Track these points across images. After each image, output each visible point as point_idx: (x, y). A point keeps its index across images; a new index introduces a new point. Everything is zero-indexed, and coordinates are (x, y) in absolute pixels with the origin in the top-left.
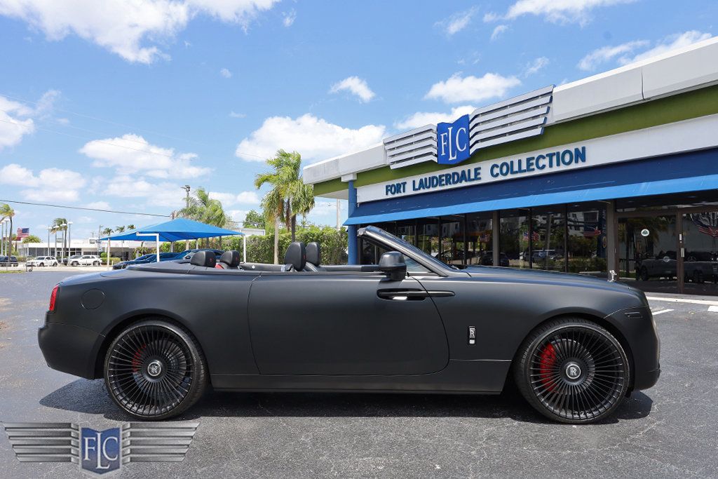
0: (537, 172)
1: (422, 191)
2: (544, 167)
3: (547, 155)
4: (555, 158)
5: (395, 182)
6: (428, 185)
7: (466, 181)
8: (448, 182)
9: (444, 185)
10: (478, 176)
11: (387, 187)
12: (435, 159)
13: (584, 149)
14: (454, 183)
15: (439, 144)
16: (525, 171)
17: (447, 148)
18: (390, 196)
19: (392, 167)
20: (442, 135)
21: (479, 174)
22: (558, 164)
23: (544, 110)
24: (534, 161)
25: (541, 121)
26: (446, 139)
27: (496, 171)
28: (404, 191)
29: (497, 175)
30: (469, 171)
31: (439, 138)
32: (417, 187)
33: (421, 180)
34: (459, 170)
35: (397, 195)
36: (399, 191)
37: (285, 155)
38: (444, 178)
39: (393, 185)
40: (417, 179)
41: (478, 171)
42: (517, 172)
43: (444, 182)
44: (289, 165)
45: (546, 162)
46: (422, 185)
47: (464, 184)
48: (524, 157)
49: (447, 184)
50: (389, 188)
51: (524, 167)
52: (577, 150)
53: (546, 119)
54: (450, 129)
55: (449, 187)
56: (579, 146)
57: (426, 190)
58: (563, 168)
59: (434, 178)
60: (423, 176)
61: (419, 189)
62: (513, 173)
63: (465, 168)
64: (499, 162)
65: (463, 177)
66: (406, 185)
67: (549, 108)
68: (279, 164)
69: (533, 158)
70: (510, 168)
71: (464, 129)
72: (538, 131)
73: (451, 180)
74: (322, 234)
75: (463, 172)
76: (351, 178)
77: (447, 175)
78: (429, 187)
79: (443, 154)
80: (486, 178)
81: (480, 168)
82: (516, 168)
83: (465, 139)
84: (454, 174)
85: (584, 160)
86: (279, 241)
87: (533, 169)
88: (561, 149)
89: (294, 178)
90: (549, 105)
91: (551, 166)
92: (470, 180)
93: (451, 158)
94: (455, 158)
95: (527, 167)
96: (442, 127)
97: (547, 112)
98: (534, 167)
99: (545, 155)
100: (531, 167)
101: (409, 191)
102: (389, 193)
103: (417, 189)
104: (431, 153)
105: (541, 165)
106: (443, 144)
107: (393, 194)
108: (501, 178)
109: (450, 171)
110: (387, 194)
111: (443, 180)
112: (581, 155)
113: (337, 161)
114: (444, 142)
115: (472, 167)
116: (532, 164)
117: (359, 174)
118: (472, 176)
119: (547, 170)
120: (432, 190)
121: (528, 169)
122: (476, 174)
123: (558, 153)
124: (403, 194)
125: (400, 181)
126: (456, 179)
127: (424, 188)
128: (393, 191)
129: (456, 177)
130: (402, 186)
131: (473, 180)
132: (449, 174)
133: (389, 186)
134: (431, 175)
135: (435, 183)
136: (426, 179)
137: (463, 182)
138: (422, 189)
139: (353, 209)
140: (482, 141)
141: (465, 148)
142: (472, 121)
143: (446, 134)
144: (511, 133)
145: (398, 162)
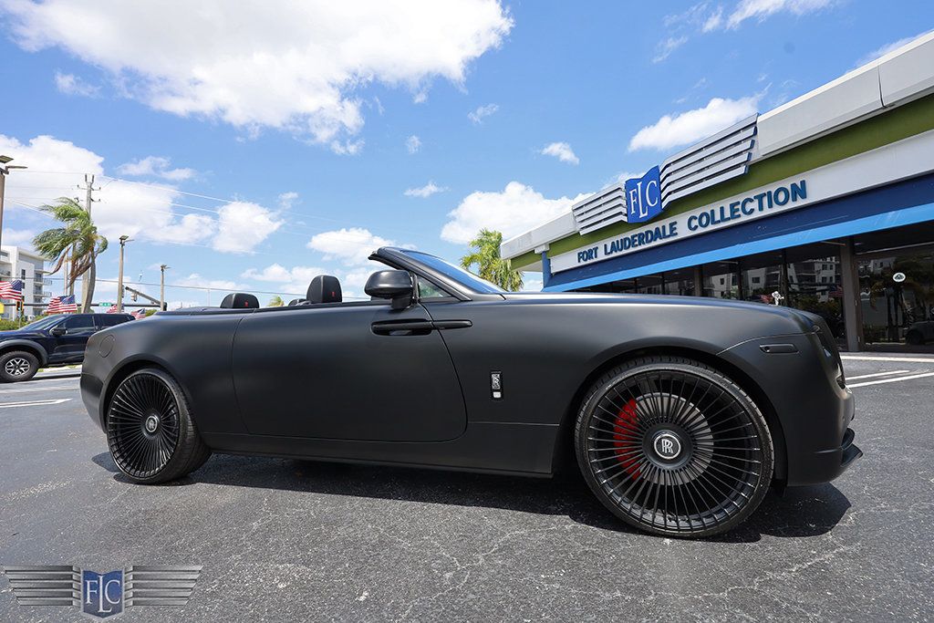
0: (744, 218)
1: (614, 254)
2: (752, 211)
3: (756, 197)
4: (765, 200)
5: (586, 249)
6: (620, 247)
7: (661, 239)
8: (641, 241)
9: (637, 245)
10: (674, 232)
11: (579, 254)
12: (625, 219)
13: (803, 183)
14: (648, 242)
15: (628, 202)
16: (729, 219)
17: (636, 206)
18: (583, 263)
20: (631, 192)
21: (675, 228)
22: (770, 206)
24: (740, 207)
25: (744, 157)
26: (635, 195)
27: (695, 223)
28: (596, 257)
29: (696, 227)
30: (664, 227)
31: (628, 196)
32: (609, 251)
33: (613, 243)
34: (652, 227)
35: (589, 262)
36: (591, 258)
37: (488, 234)
38: (637, 238)
39: (585, 252)
40: (609, 242)
41: (674, 226)
42: (719, 222)
43: (637, 243)
44: (491, 243)
45: (755, 205)
46: (614, 248)
47: (659, 242)
48: (726, 204)
49: (640, 244)
50: (581, 255)
51: (727, 214)
52: (794, 186)
53: (750, 155)
54: (639, 184)
55: (642, 247)
56: (797, 180)
57: (619, 253)
58: (777, 209)
59: (626, 239)
60: (615, 239)
61: (611, 252)
62: (715, 223)
63: (659, 224)
64: (697, 213)
65: (657, 234)
66: (597, 251)
67: (753, 142)
68: (481, 243)
69: (738, 203)
70: (711, 218)
71: (655, 182)
72: (741, 171)
73: (645, 240)
75: (657, 229)
76: (543, 249)
77: (640, 234)
78: (621, 250)
79: (633, 212)
80: (683, 232)
81: (675, 223)
82: (718, 217)
83: (656, 192)
84: (647, 232)
85: (804, 196)
87: (739, 216)
88: (773, 188)
89: (496, 255)
90: (753, 138)
91: (761, 208)
92: (666, 237)
93: (642, 215)
94: (646, 214)
95: (732, 214)
96: (631, 184)
97: (752, 147)
98: (740, 212)
99: (753, 197)
100: (737, 214)
101: (601, 256)
102: (582, 260)
103: (609, 253)
104: (621, 213)
105: (748, 210)
106: (632, 202)
107: (586, 260)
108: (700, 230)
109: (643, 230)
110: (579, 262)
111: (636, 240)
112: (800, 191)
113: (529, 233)
114: (634, 199)
115: (666, 222)
116: (738, 210)
117: (553, 245)
118: (668, 233)
119: (757, 215)
120: (624, 252)
121: (733, 217)
122: (671, 231)
123: (769, 193)
124: (595, 260)
125: (592, 247)
126: (650, 238)
127: (616, 251)
128: (585, 257)
129: (649, 235)
130: (594, 251)
131: (669, 236)
132: (642, 234)
133: (581, 253)
134: (623, 236)
135: (627, 245)
136: (618, 241)
137: (658, 239)
138: (614, 252)
139: (547, 280)
140: (675, 191)
141: (656, 202)
142: (662, 171)
143: (635, 190)
144: (708, 178)
145: (587, 227)
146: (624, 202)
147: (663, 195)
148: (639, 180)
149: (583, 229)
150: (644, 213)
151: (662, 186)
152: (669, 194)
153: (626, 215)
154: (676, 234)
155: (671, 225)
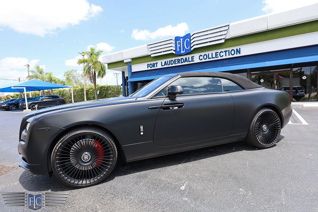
0: (220, 58)
1: (166, 66)
2: (223, 56)
3: (224, 51)
4: (227, 53)
5: (152, 63)
6: (169, 64)
8: (178, 62)
9: (176, 64)
10: (193, 60)
11: (148, 65)
12: (174, 52)
13: (240, 49)
14: (181, 63)
15: (176, 46)
16: (214, 58)
17: (180, 48)
19: (152, 56)
20: (178, 42)
21: (193, 59)
22: (229, 55)
23: (225, 32)
24: (218, 54)
25: (224, 37)
26: (180, 43)
28: (157, 67)
29: (202, 59)
30: (189, 58)
31: (176, 43)
33: (165, 62)
34: (184, 57)
35: (153, 68)
38: (177, 61)
40: (163, 61)
41: (193, 58)
42: (211, 58)
43: (177, 63)
45: (224, 54)
47: (186, 63)
48: (214, 52)
51: (214, 56)
53: (226, 36)
54: (181, 39)
56: (238, 48)
57: (168, 66)
58: (231, 56)
59: (171, 61)
60: (166, 60)
62: (209, 58)
63: (187, 56)
64: (203, 54)
65: (186, 60)
66: (158, 64)
67: (227, 32)
69: (218, 52)
70: (208, 56)
71: (188, 40)
72: (223, 41)
73: (180, 62)
74: (109, 87)
75: (186, 58)
76: (130, 60)
77: (178, 59)
78: (169, 65)
79: (178, 50)
80: (197, 60)
81: (194, 57)
82: (210, 56)
83: (189, 44)
84: (181, 59)
85: (240, 53)
86: (87, 91)
87: (218, 57)
88: (230, 49)
90: (228, 30)
91: (226, 56)
92: (189, 61)
93: (182, 52)
94: (184, 52)
98: (219, 56)
100: (217, 56)
101: (159, 66)
102: (149, 67)
103: (163, 66)
104: (172, 50)
105: (221, 55)
106: (178, 46)
108: (203, 60)
109: (180, 58)
110: (148, 68)
112: (238, 51)
114: (179, 45)
115: (190, 56)
116: (218, 55)
117: (133, 59)
118: (190, 60)
119: (224, 57)
120: (170, 66)
121: (216, 57)
122: (192, 59)
123: (229, 50)
124: (156, 68)
125: (155, 62)
126: (182, 61)
127: (167, 65)
128: (151, 67)
129: (182, 60)
130: (156, 64)
131: (191, 61)
132: (179, 59)
133: (149, 64)
134: (170, 59)
135: (172, 63)
136: (168, 61)
137: (186, 62)
138: (166, 65)
139: (130, 75)
140: (197, 44)
141: (189, 48)
142: (192, 36)
143: (180, 41)
144: (210, 42)
145: (154, 54)
146: (174, 46)
147: (192, 45)
148: (181, 38)
149: (152, 54)
150: (183, 51)
151: (192, 42)
152: (194, 45)
153: (174, 50)
154: (194, 61)
155: (192, 57)
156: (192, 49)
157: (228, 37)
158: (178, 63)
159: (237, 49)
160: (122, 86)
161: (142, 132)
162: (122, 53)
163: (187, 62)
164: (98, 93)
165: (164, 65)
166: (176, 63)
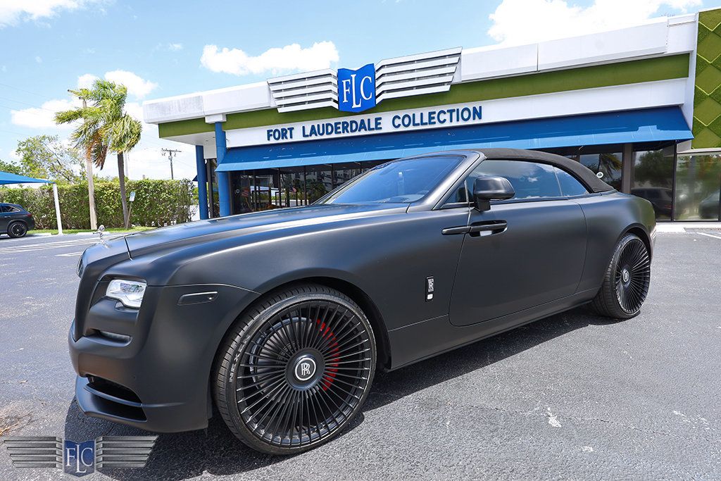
0: (438, 125)
1: (313, 137)
2: (445, 120)
3: (448, 111)
4: (454, 114)
5: (280, 127)
6: (321, 132)
8: (345, 129)
9: (340, 132)
10: (379, 126)
11: (269, 131)
12: (336, 106)
13: (480, 107)
14: (352, 131)
15: (340, 90)
16: (426, 124)
17: (349, 96)
18: (273, 141)
19: (280, 110)
20: (344, 82)
21: (380, 123)
22: (458, 120)
23: (451, 69)
24: (436, 116)
26: (349, 85)
28: (291, 137)
29: (399, 125)
30: (369, 120)
31: (340, 85)
33: (313, 127)
34: (358, 118)
35: (281, 141)
38: (341, 126)
39: (277, 130)
40: (308, 125)
41: (379, 121)
42: (418, 124)
43: (341, 130)
45: (447, 116)
46: (313, 131)
47: (363, 132)
48: (426, 111)
50: (272, 133)
51: (426, 120)
54: (353, 76)
55: (346, 135)
56: (477, 105)
57: (319, 137)
58: (461, 123)
59: (328, 125)
60: (316, 123)
62: (415, 125)
63: (365, 117)
64: (401, 114)
65: (362, 125)
66: (293, 131)
69: (434, 113)
70: (412, 120)
71: (370, 78)
73: (349, 129)
74: (161, 183)
75: (362, 121)
76: (220, 119)
77: (344, 123)
78: (322, 134)
79: (345, 101)
80: (387, 127)
81: (380, 119)
82: (418, 120)
83: (370, 88)
84: (352, 122)
86: (95, 192)
87: (434, 123)
88: (461, 107)
91: (451, 121)
92: (370, 129)
93: (355, 106)
94: (359, 106)
95: (430, 120)
96: (343, 74)
98: (436, 120)
99: (446, 111)
100: (432, 121)
101: (298, 137)
102: (272, 138)
103: (307, 136)
105: (442, 120)
106: (345, 91)
108: (402, 129)
109: (348, 119)
110: (269, 139)
111: (339, 128)
112: (478, 113)
114: (347, 88)
115: (372, 117)
116: (434, 118)
118: (373, 125)
119: (447, 124)
120: (325, 136)
121: (430, 123)
122: (377, 124)
123: (458, 110)
124: (289, 140)
125: (286, 126)
126: (354, 128)
127: (316, 135)
128: (277, 136)
129: (354, 125)
130: (289, 131)
131: (373, 129)
132: (346, 123)
133: (272, 131)
134: (325, 122)
135: (329, 131)
136: (318, 125)
137: (363, 130)
138: (313, 135)
139: (222, 154)
140: (389, 91)
141: (371, 97)
142: (377, 71)
143: (349, 80)
144: (418, 87)
145: (286, 105)
146: (335, 90)
147: (378, 92)
148: (353, 72)
149: (281, 106)
150: (357, 104)
151: (378, 83)
152: (383, 92)
153: (335, 101)
154: (381, 128)
155: (377, 119)
156: (378, 100)
157: (457, 80)
158: (344, 132)
159: (474, 108)
160: (196, 184)
161: (430, 293)
162: (199, 99)
163: (366, 130)
164: (132, 199)
165: (311, 135)
166: (338, 131)
